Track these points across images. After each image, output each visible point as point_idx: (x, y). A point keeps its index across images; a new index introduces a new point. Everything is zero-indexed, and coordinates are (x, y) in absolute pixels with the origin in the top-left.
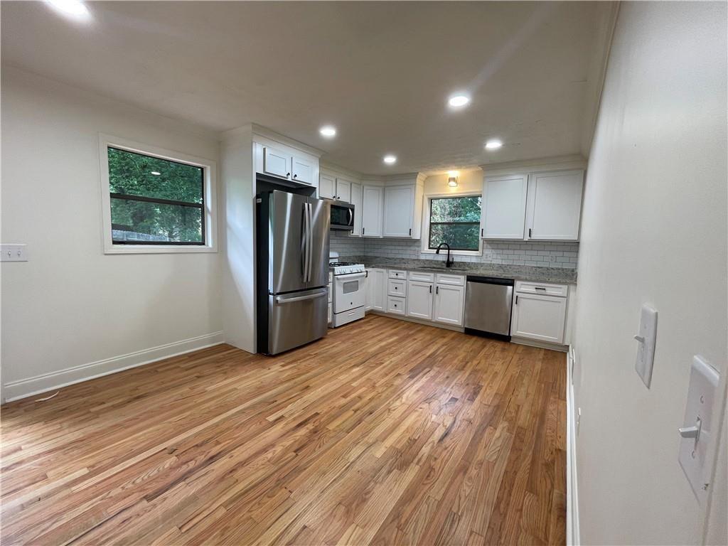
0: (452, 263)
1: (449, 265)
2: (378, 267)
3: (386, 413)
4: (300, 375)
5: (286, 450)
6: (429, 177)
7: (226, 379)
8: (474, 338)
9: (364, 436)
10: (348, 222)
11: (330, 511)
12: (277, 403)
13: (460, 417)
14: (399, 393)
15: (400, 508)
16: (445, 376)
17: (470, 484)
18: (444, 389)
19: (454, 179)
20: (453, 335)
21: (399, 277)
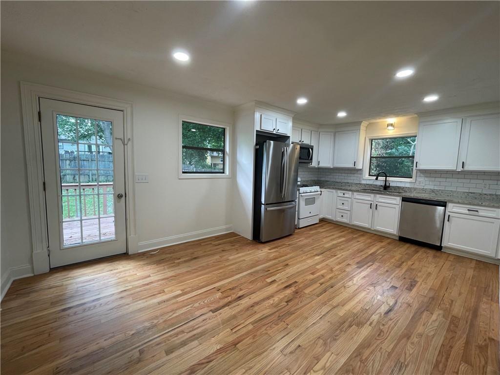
0: (389, 187)
1: (386, 188)
2: (329, 188)
3: (343, 288)
4: (281, 257)
5: (281, 300)
6: (370, 123)
7: (238, 253)
8: (408, 245)
9: (329, 300)
10: (309, 158)
11: (314, 341)
12: (271, 271)
13: (400, 301)
14: (350, 276)
15: (361, 350)
16: (385, 270)
17: (413, 347)
18: (386, 278)
19: (392, 125)
20: (389, 241)
21: (345, 196)
